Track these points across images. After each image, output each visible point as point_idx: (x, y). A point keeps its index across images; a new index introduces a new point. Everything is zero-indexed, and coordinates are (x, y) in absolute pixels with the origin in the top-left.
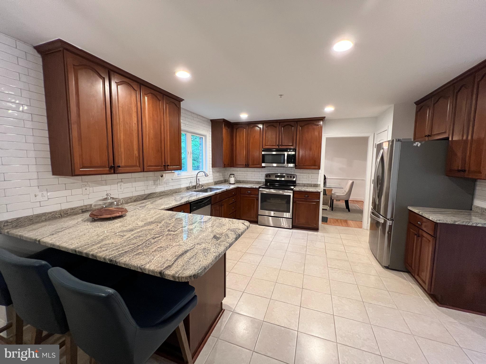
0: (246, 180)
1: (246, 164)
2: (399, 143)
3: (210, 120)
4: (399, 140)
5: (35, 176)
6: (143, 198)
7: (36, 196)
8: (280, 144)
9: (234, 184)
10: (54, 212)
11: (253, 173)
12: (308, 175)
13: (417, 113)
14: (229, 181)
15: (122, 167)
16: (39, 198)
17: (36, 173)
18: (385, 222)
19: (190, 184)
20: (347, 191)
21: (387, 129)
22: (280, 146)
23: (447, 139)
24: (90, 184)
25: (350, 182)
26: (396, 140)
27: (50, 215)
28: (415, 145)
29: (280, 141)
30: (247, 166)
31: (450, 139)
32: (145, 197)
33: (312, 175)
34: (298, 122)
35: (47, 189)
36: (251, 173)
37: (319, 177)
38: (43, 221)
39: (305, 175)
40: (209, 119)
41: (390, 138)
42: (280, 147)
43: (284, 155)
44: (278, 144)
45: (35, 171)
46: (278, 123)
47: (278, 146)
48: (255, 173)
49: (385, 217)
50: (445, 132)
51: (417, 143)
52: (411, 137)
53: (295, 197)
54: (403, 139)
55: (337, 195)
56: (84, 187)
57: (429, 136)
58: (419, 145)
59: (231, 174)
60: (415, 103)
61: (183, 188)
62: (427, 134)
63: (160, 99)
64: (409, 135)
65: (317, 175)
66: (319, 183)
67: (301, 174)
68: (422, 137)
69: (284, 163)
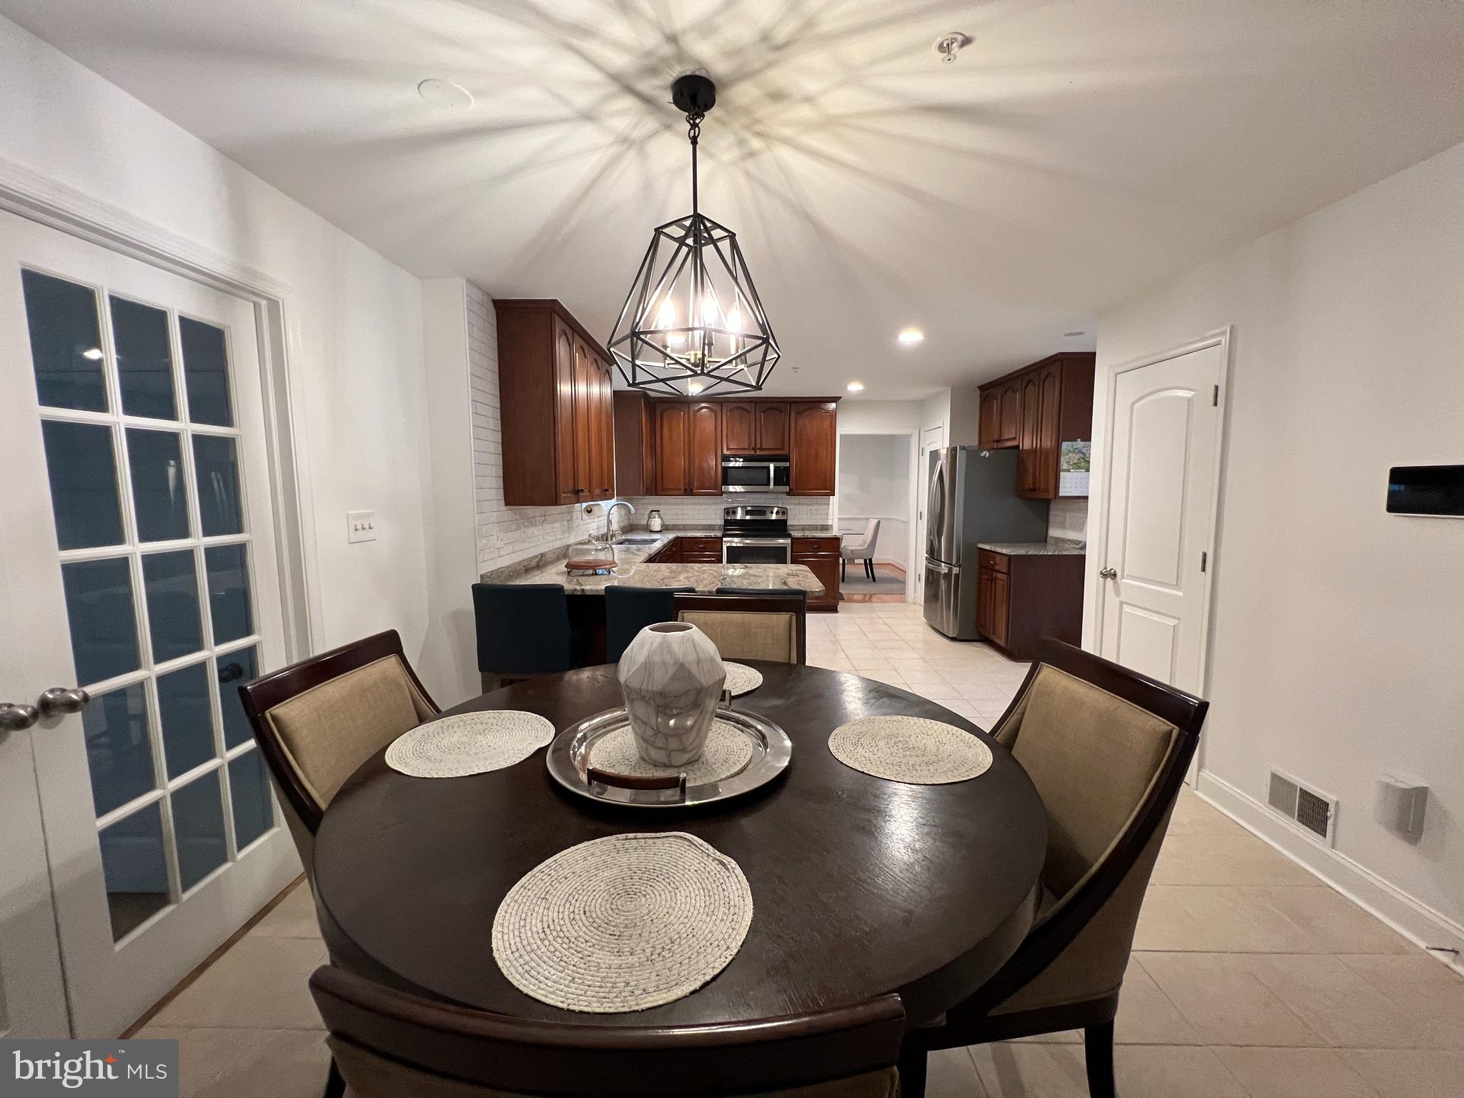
0: (679, 522)
1: (686, 487)
2: (964, 452)
4: (963, 448)
7: (497, 540)
8: (758, 446)
9: (660, 531)
11: (696, 507)
12: (810, 508)
13: (982, 403)
18: (950, 570)
20: (869, 539)
21: (941, 425)
22: (758, 451)
23: (1017, 447)
25: (873, 523)
26: (960, 447)
28: (982, 455)
29: (758, 440)
30: (689, 492)
31: (1021, 448)
33: (816, 507)
34: (793, 405)
35: (502, 529)
36: (692, 507)
37: (830, 512)
39: (805, 507)
41: (948, 446)
42: (758, 453)
43: (768, 468)
44: (753, 445)
46: (753, 404)
47: (754, 449)
49: (949, 563)
50: (1014, 439)
51: (984, 452)
52: (975, 443)
53: (794, 550)
54: (969, 446)
55: (852, 551)
57: (998, 441)
58: (988, 454)
59: (653, 511)
60: (979, 387)
62: (996, 437)
63: (600, 368)
64: (973, 442)
65: (826, 507)
66: (830, 523)
67: (796, 507)
68: (989, 442)
69: (769, 484)
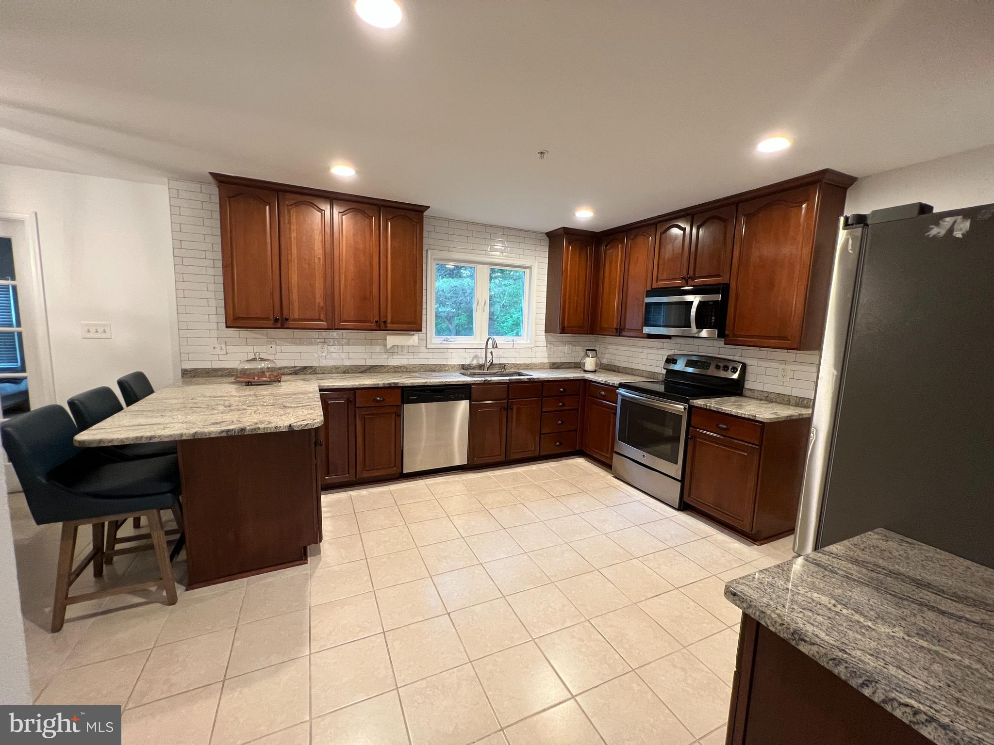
1: (618, 327)
3: (545, 235)
5: (215, 326)
6: (360, 371)
7: (214, 348)
10: (231, 368)
12: (783, 366)
14: (584, 367)
15: (294, 320)
16: (218, 351)
17: (216, 323)
19: (473, 360)
24: (277, 341)
27: (226, 371)
30: (619, 332)
32: (363, 369)
35: (226, 343)
38: (219, 376)
40: (540, 233)
45: (215, 321)
48: (649, 351)
56: (269, 344)
59: (587, 350)
61: (453, 367)
63: (370, 215)
67: (761, 363)
